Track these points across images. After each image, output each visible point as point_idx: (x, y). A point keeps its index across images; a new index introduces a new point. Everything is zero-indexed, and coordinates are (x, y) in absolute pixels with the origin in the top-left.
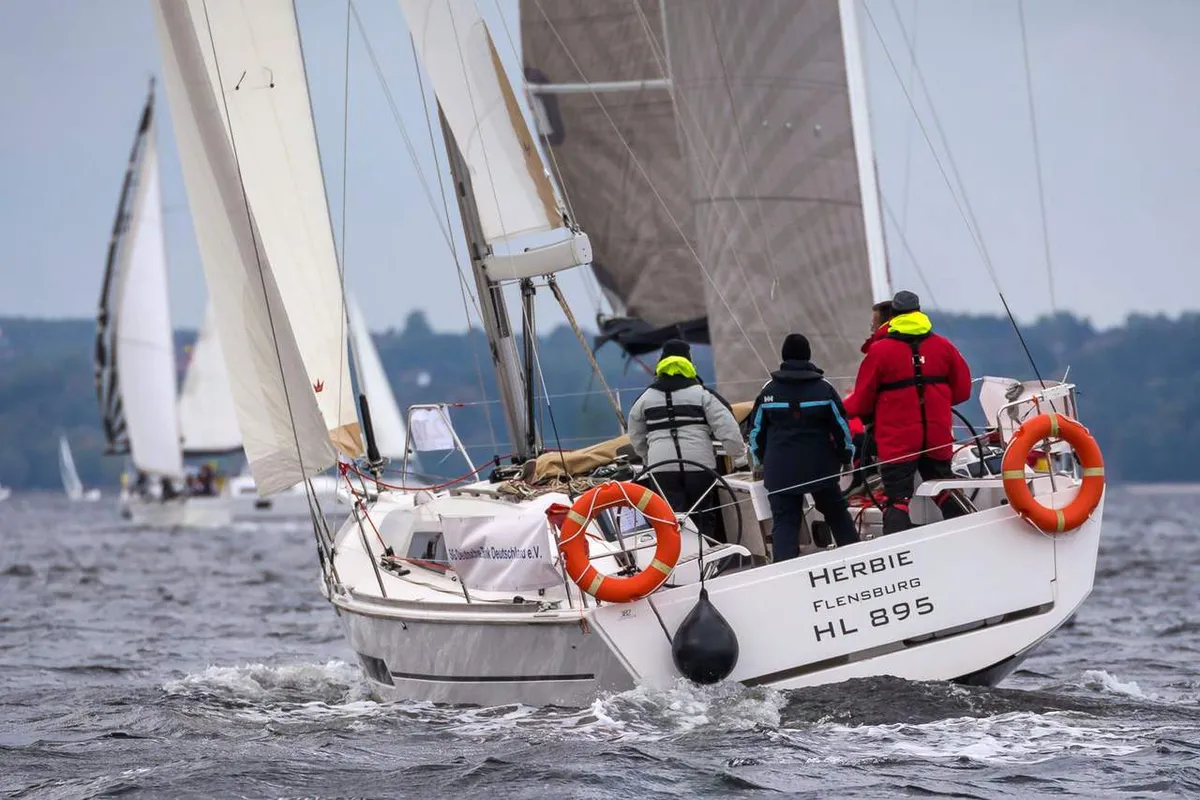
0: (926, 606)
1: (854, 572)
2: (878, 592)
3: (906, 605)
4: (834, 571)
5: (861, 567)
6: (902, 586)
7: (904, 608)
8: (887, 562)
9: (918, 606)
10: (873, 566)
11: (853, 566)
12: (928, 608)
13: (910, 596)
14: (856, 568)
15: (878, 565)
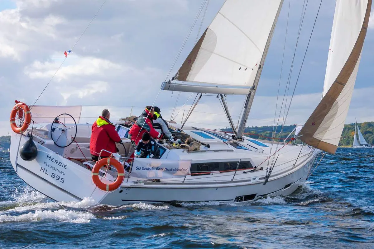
0: (63, 181)
1: (55, 162)
2: (57, 170)
3: (60, 177)
4: (52, 158)
5: (57, 162)
6: (61, 172)
7: (59, 177)
8: (62, 165)
9: (61, 180)
10: (59, 163)
11: (56, 160)
12: (63, 182)
13: (61, 176)
14: (56, 161)
15: (60, 164)
